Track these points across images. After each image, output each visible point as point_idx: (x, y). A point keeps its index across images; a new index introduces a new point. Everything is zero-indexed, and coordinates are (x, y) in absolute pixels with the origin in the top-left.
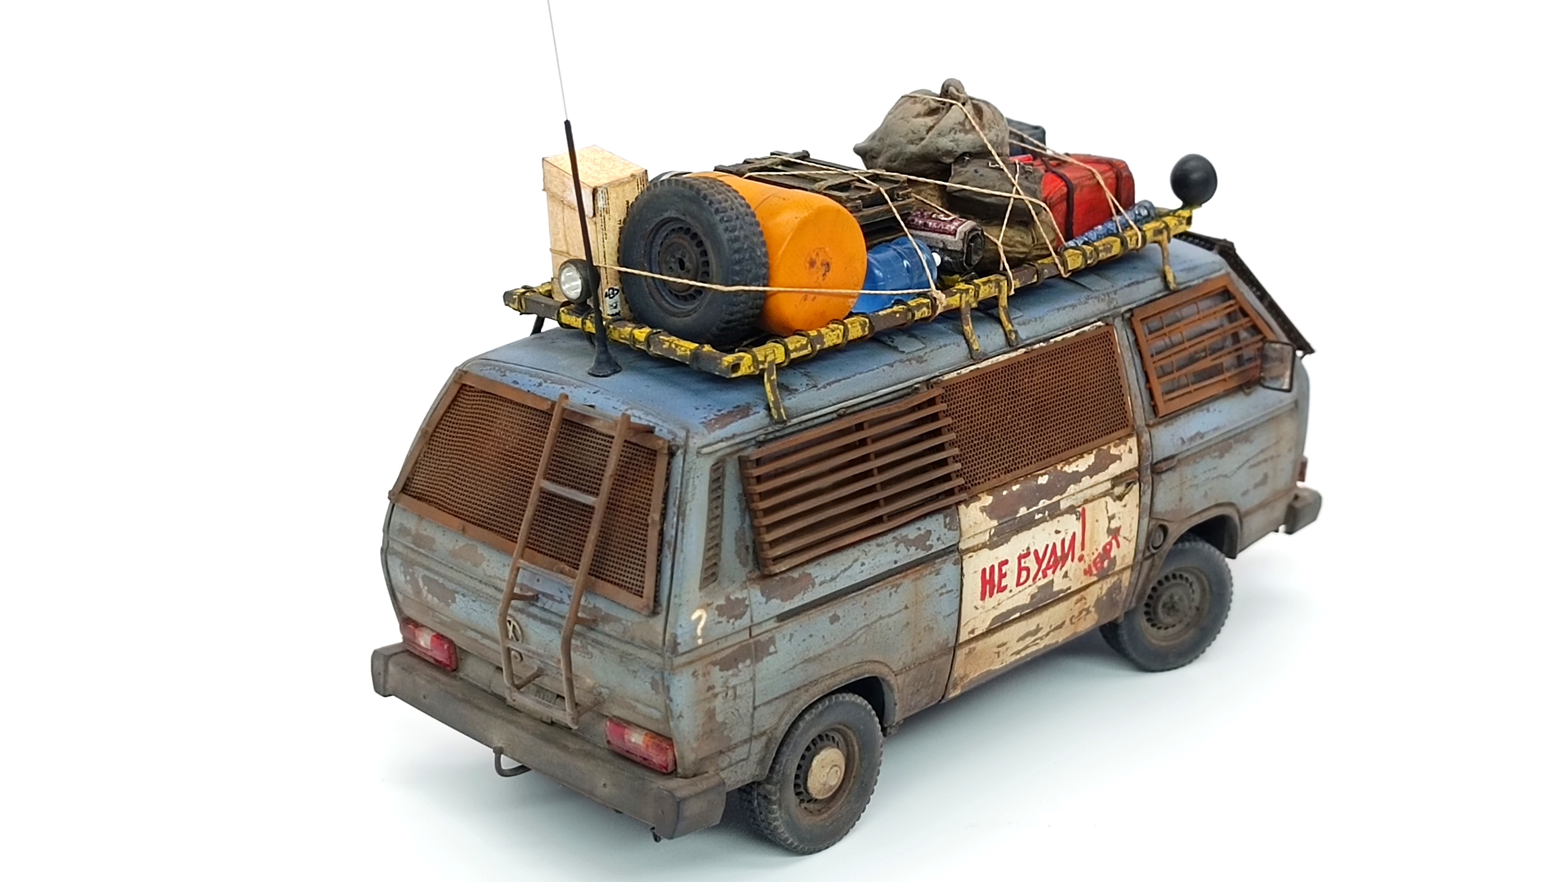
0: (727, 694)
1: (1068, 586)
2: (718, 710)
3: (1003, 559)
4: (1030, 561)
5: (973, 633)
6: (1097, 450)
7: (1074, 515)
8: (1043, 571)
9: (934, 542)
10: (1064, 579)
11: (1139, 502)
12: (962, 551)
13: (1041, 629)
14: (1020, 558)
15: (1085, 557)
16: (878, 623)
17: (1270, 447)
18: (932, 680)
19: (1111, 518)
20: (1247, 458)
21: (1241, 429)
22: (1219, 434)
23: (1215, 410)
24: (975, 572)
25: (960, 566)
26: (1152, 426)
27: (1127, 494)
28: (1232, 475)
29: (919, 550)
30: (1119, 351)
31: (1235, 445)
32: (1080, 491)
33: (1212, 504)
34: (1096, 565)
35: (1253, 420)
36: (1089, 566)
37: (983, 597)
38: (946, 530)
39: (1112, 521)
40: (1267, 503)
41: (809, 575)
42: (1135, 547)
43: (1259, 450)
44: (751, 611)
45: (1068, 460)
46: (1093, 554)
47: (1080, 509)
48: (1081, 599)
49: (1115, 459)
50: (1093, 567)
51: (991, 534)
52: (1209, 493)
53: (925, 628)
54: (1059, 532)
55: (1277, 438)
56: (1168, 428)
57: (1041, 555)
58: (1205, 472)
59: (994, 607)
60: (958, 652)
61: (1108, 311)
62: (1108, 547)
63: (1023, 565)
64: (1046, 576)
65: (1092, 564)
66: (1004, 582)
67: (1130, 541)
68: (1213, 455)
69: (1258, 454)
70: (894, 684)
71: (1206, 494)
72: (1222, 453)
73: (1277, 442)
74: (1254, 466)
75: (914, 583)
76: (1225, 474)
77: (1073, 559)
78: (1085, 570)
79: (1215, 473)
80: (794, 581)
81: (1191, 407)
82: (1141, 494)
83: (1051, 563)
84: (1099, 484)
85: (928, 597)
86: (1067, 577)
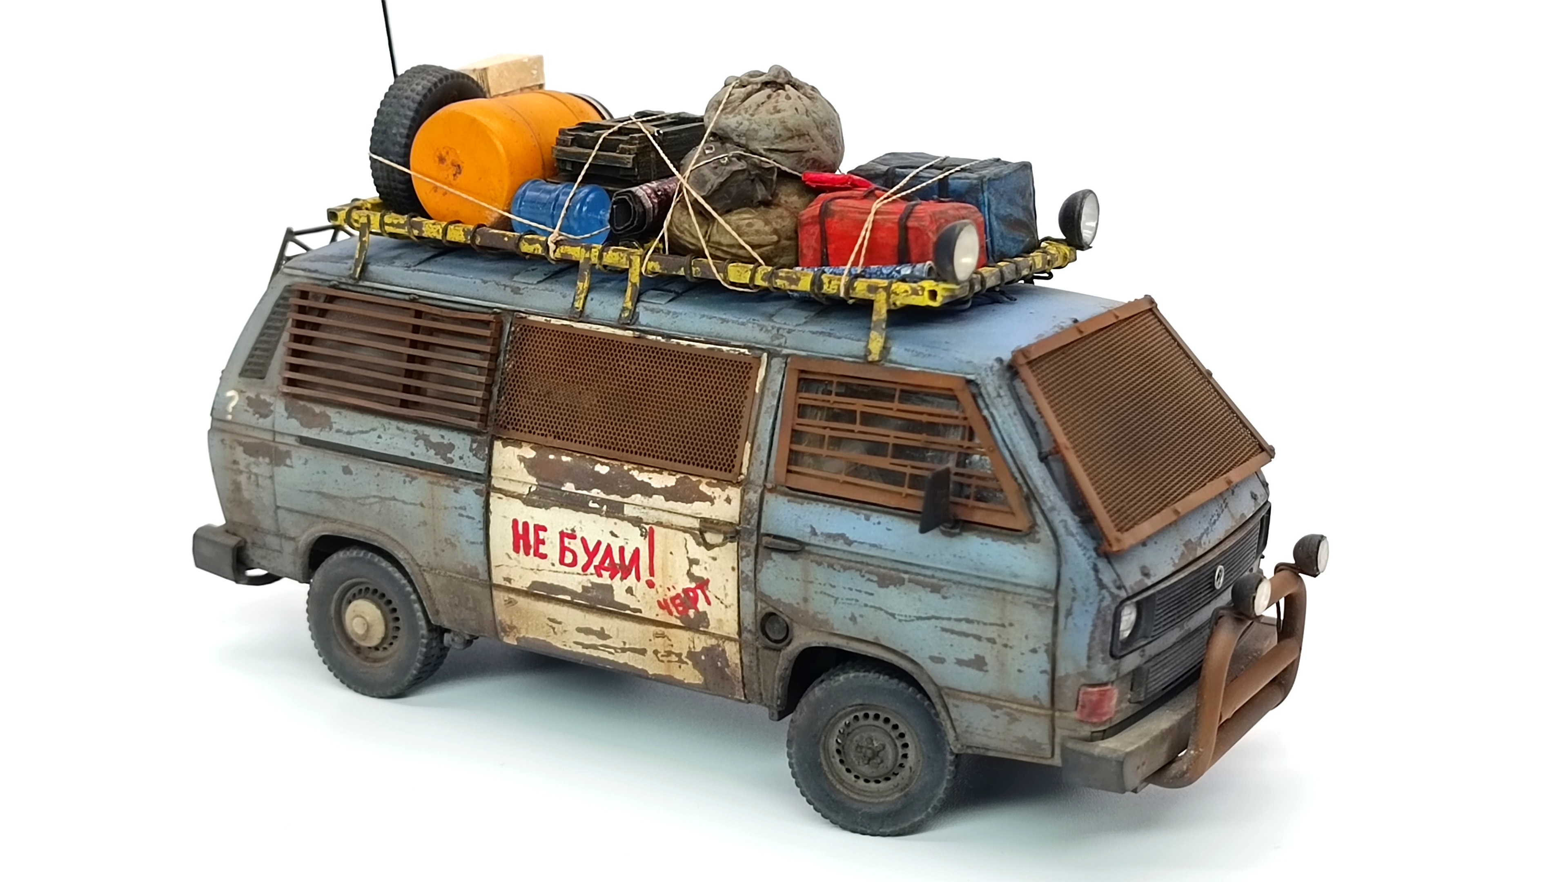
1: (637, 607)
2: (243, 486)
3: (541, 524)
4: (576, 545)
5: (510, 582)
6: (682, 475)
7: (637, 529)
8: (595, 567)
9: (456, 458)
10: (629, 595)
11: (736, 566)
12: (494, 488)
13: (609, 637)
14: (563, 535)
15: (657, 586)
16: (392, 502)
17: (985, 624)
18: (471, 604)
19: (693, 562)
20: (936, 615)
21: (929, 572)
22: (883, 555)
23: (879, 523)
24: (505, 517)
25: (483, 499)
26: (771, 490)
27: (718, 546)
28: (906, 621)
29: (439, 457)
30: (757, 391)
31: (910, 584)
32: (653, 509)
33: (870, 638)
34: (676, 606)
35: (954, 572)
36: (665, 600)
37: (516, 549)
38: (471, 454)
39: (694, 566)
40: (995, 702)
41: (328, 417)
42: (737, 619)
43: (962, 617)
44: (274, 418)
45: (640, 466)
46: (669, 589)
47: (647, 527)
48: (663, 636)
49: (704, 498)
50: (671, 605)
51: (532, 490)
52: (859, 620)
53: (446, 540)
54: (616, 536)
55: (1000, 619)
56: (793, 505)
57: (591, 548)
58: (851, 589)
59: (532, 569)
60: (495, 593)
61: (766, 344)
62: (691, 594)
63: (566, 544)
64: (600, 575)
65: (669, 601)
66: (542, 549)
67: (726, 607)
68: (867, 576)
69: (959, 620)
70: (420, 578)
71: (853, 619)
72: (884, 582)
73: (1003, 626)
74: (953, 632)
75: (430, 485)
76: (890, 611)
77: (638, 578)
78: (659, 602)
79: (870, 600)
80: (315, 415)
81: (841, 501)
82: (739, 559)
83: (606, 565)
84: (680, 514)
85: (445, 508)
86: (632, 594)
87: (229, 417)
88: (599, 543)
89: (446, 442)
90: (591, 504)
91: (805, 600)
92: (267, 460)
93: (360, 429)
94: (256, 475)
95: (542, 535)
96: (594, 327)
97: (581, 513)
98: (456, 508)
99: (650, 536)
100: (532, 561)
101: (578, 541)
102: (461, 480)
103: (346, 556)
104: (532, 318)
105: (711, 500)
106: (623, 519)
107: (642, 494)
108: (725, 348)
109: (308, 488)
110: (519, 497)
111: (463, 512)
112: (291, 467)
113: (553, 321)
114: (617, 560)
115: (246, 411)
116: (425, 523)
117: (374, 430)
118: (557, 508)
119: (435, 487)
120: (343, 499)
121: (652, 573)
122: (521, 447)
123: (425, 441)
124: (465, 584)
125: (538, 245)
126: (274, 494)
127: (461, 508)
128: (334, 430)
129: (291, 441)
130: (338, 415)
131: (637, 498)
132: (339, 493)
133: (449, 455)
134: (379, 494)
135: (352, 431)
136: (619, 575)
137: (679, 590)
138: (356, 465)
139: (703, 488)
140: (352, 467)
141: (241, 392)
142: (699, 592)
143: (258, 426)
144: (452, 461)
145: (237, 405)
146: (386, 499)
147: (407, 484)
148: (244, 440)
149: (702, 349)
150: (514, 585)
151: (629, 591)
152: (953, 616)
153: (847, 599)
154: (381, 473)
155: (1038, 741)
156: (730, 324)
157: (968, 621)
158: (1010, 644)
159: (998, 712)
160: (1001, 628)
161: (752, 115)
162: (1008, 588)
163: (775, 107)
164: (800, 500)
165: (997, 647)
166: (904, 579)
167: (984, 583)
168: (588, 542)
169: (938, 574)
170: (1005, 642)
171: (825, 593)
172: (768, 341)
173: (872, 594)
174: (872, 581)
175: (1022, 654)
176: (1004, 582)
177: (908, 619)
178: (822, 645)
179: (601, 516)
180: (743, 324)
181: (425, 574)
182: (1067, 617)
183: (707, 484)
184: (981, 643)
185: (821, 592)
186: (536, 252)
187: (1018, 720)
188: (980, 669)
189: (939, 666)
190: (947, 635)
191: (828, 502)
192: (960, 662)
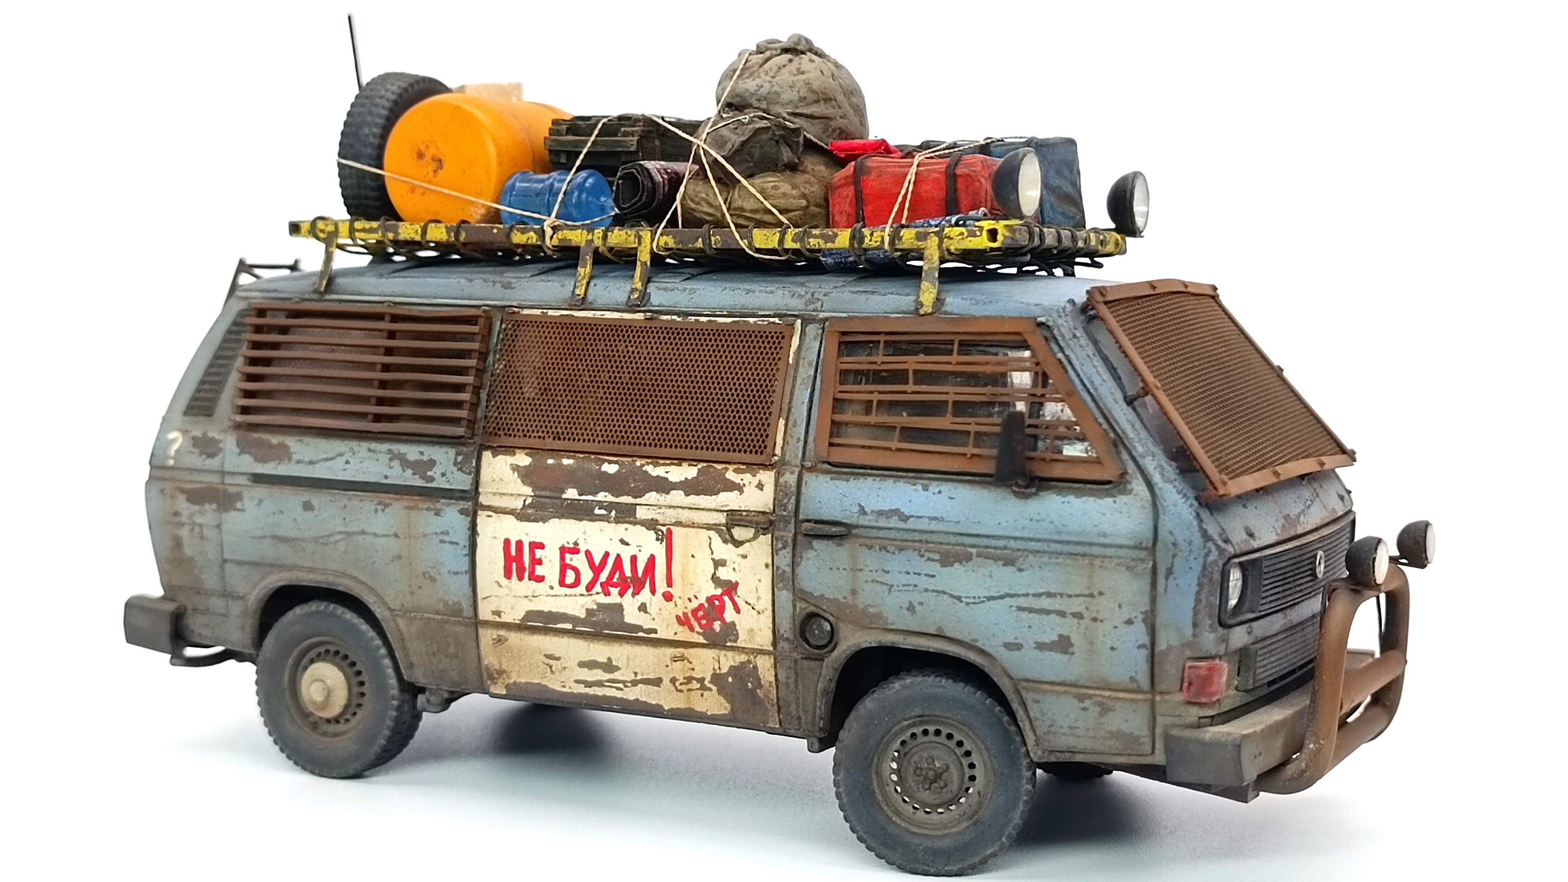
0: (193, 529)
1: (651, 627)
2: (185, 542)
3: (538, 540)
4: (579, 561)
5: (500, 616)
6: (705, 465)
7: (652, 532)
8: (602, 584)
9: (437, 476)
10: (642, 613)
11: (770, 562)
12: (482, 506)
13: (617, 668)
14: (563, 550)
15: (676, 598)
16: (361, 537)
17: (1070, 596)
18: (452, 650)
19: (718, 563)
20: (1011, 592)
21: (1002, 543)
22: (945, 529)
23: (940, 492)
24: (495, 538)
25: (469, 519)
26: (810, 470)
27: (749, 541)
28: (974, 603)
29: (417, 476)
30: (791, 361)
31: (979, 559)
32: (670, 507)
33: (932, 630)
34: (698, 620)
35: (1031, 540)
36: (685, 614)
37: (508, 575)
38: (455, 469)
39: (720, 568)
40: (1083, 691)
41: (287, 447)
42: (771, 626)
43: (1042, 591)
44: (224, 457)
45: (656, 460)
46: (690, 600)
47: (664, 529)
48: (682, 658)
49: (732, 487)
50: (692, 620)
51: (527, 503)
52: (918, 608)
53: (424, 574)
54: (627, 544)
55: (1088, 588)
56: (837, 482)
57: (597, 561)
58: (908, 573)
59: (526, 597)
60: (481, 631)
61: (799, 310)
62: (717, 603)
63: (568, 561)
64: (607, 594)
65: (690, 615)
66: (539, 571)
67: (759, 613)
68: (927, 555)
69: (1039, 595)
70: (392, 624)
71: (911, 608)
72: (947, 560)
73: (1091, 595)
74: (1031, 610)
75: (407, 511)
76: (955, 594)
77: (653, 591)
78: (678, 617)
79: (931, 584)
80: (271, 447)
81: (894, 473)
82: (774, 552)
83: (615, 580)
84: (703, 509)
85: (424, 536)
86: (646, 612)
87: (171, 462)
88: (607, 555)
89: (425, 458)
90: (597, 511)
91: (854, 592)
92: (214, 506)
93: (325, 456)
94: (201, 526)
95: (538, 553)
96: (598, 314)
97: (585, 522)
98: (437, 534)
99: (667, 539)
100: (527, 586)
101: (582, 556)
102: (442, 501)
103: (303, 611)
104: (526, 312)
105: (740, 488)
106: (635, 523)
107: (657, 491)
108: (751, 320)
109: (260, 533)
110: (511, 512)
111: (446, 538)
112: (243, 510)
113: (551, 313)
114: (628, 573)
115: (191, 452)
116: (399, 557)
117: (341, 455)
118: (557, 520)
119: (412, 513)
120: (302, 540)
121: (670, 583)
122: (514, 454)
123: (401, 460)
124: (446, 626)
125: (532, 234)
126: (222, 546)
127: (442, 533)
128: (293, 462)
129: (243, 480)
130: (299, 443)
131: (652, 497)
132: (299, 535)
133: (429, 473)
134: (346, 530)
135: (315, 459)
136: (630, 591)
137: (702, 600)
138: (318, 498)
139: (731, 475)
140: (315, 502)
141: (185, 432)
142: (726, 598)
143: (206, 467)
144: (432, 479)
145: (181, 446)
146: (354, 533)
147: (380, 513)
148: (188, 486)
149: (725, 323)
150: (505, 618)
151: (643, 608)
152: (1031, 591)
153: (903, 585)
154: (349, 503)
155: (1137, 733)
156: (757, 294)
157: (1050, 595)
158: (1100, 617)
159: (1087, 704)
160: (1090, 599)
161: (773, 77)
162: (1095, 550)
163: (798, 69)
164: (845, 477)
165: (1086, 622)
166: (971, 554)
167: (1066, 548)
168: (594, 555)
169: (1012, 544)
170: (1094, 615)
171: (877, 582)
172: (801, 307)
173: (934, 576)
174: (933, 560)
175: (1115, 627)
176: (1091, 544)
177: (977, 601)
178: (874, 645)
179: (609, 522)
180: (771, 292)
181: (399, 619)
182: (1167, 578)
183: (735, 471)
184: (1064, 620)
185: (873, 581)
186: (529, 242)
187: (1111, 710)
188: (1065, 652)
189: (1016, 653)
190: (1024, 615)
191: (878, 476)
192: (1040, 646)
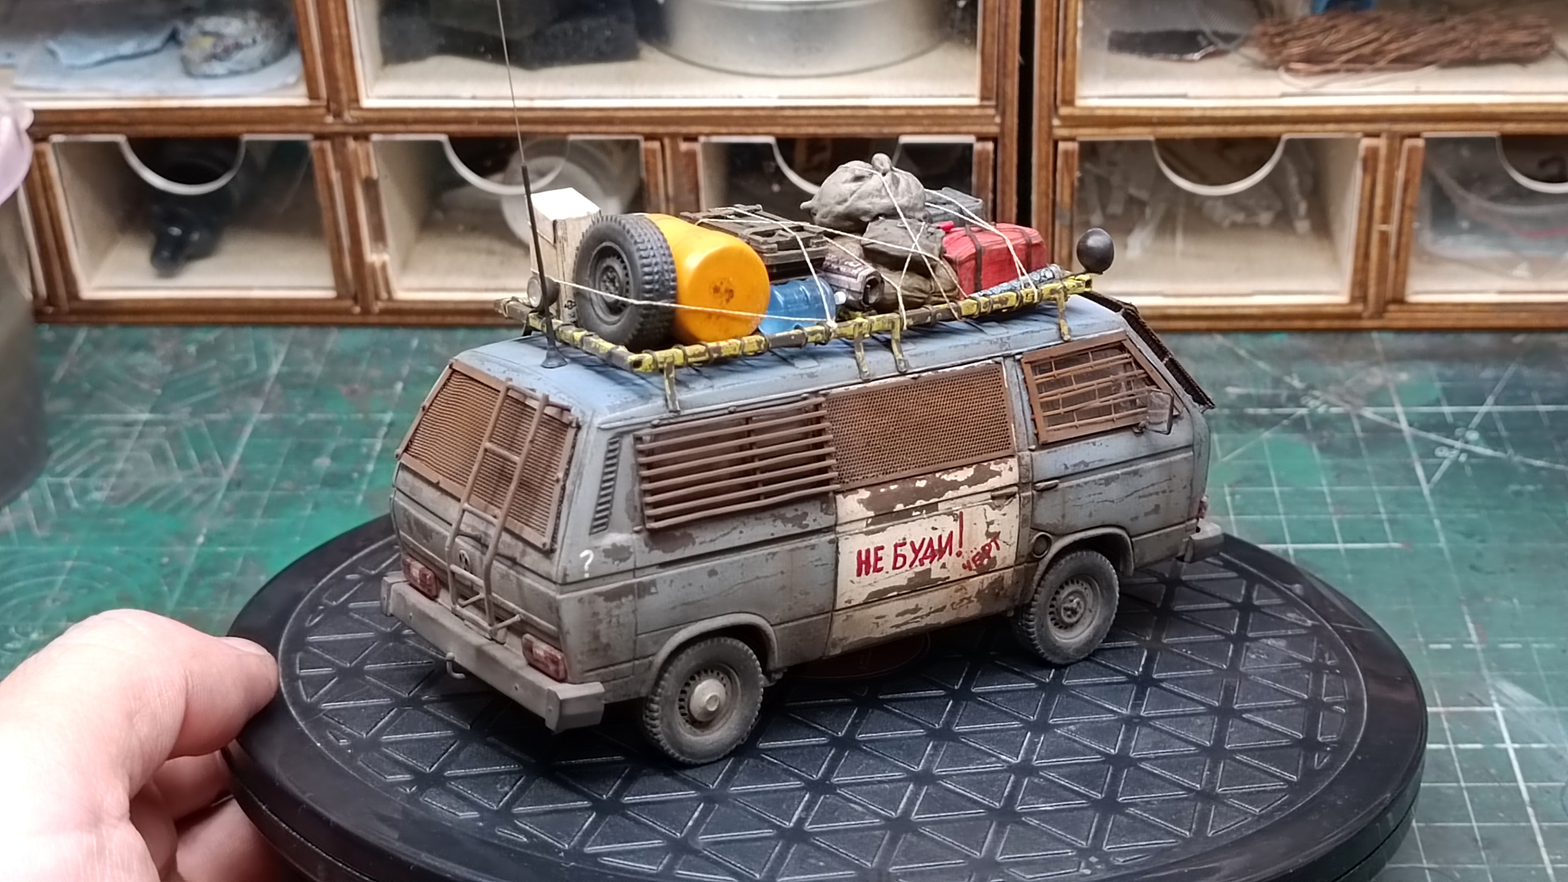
0: (610, 621)
1: (947, 576)
2: (602, 633)
3: (879, 545)
4: (907, 550)
5: (851, 603)
6: (976, 464)
7: (951, 517)
8: (918, 560)
9: (810, 523)
10: (942, 569)
11: (1018, 513)
12: (840, 533)
13: (921, 609)
14: (896, 546)
15: (963, 553)
17: (1161, 483)
18: (811, 637)
20: (1136, 489)
21: (1132, 464)
24: (851, 552)
26: (1035, 451)
27: (1005, 504)
28: (1119, 502)
29: (795, 527)
30: (1006, 386)
31: (1124, 477)
32: (960, 497)
33: (1098, 524)
34: (975, 562)
36: (968, 562)
37: (860, 573)
38: (823, 514)
39: (990, 526)
40: (1160, 531)
41: (690, 535)
42: (1015, 551)
43: (1149, 484)
44: (635, 557)
45: (946, 470)
46: (971, 551)
47: (958, 513)
48: (961, 589)
49: (993, 474)
50: (971, 563)
51: (869, 522)
52: (1095, 514)
54: (936, 529)
55: (1169, 475)
56: (1050, 454)
57: (917, 547)
58: (1090, 496)
59: (871, 584)
60: (836, 618)
62: (987, 548)
63: (899, 552)
64: (922, 564)
65: (971, 560)
66: (880, 565)
67: (1010, 546)
68: (1099, 482)
69: (1148, 487)
71: (1091, 515)
72: (1108, 482)
74: (1144, 496)
75: (790, 553)
76: (1112, 500)
77: (950, 553)
78: (964, 565)
79: (1102, 497)
80: (676, 538)
81: (1078, 439)
82: (1020, 507)
83: (928, 554)
84: (978, 493)
85: (803, 566)
86: (945, 568)
87: (587, 576)
88: (924, 539)
89: (799, 513)
90: (914, 514)
91: (1063, 516)
92: (631, 597)
93: (722, 533)
94: (618, 616)
95: (880, 553)
96: (882, 381)
97: (909, 523)
98: (812, 562)
99: (959, 518)
100: (873, 575)
101: (908, 546)
102: (815, 538)
105: (999, 474)
106: (939, 514)
107: (952, 490)
108: (975, 365)
109: (672, 605)
110: (860, 531)
111: (819, 563)
112: (657, 593)
114: (936, 547)
115: (605, 563)
116: (783, 587)
117: (734, 529)
118: (891, 527)
119: (794, 553)
120: (707, 599)
121: (961, 546)
122: (858, 492)
123: (782, 519)
124: (811, 622)
125: (818, 334)
126: (636, 626)
127: (817, 560)
128: (697, 544)
129: (654, 570)
130: (698, 530)
131: (950, 494)
132: (704, 596)
133: (804, 522)
134: (743, 581)
135: (714, 538)
136: (937, 558)
137: (979, 549)
138: (719, 565)
139: (993, 467)
140: (718, 569)
141: (595, 548)
142: (993, 544)
143: (621, 570)
144: (807, 526)
145: (594, 561)
146: (748, 582)
147: (770, 561)
148: (604, 589)
149: (960, 370)
151: (944, 566)
152: (1145, 486)
153: (1088, 504)
154: (744, 562)
157: (1153, 485)
158: (1174, 490)
160: (1169, 481)
164: (1054, 449)
165: (1167, 494)
166: (1119, 475)
168: (915, 543)
173: (1101, 493)
174: (1102, 484)
176: (1170, 451)
177: (1123, 500)
178: (1071, 542)
179: (924, 518)
183: (995, 464)
184: (1158, 496)
185: (1073, 506)
186: (817, 340)
188: (1157, 513)
190: (1141, 500)
191: (1070, 443)
192: (1147, 514)
